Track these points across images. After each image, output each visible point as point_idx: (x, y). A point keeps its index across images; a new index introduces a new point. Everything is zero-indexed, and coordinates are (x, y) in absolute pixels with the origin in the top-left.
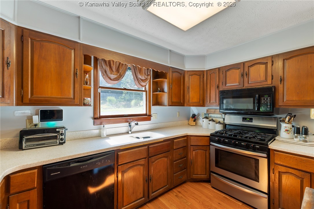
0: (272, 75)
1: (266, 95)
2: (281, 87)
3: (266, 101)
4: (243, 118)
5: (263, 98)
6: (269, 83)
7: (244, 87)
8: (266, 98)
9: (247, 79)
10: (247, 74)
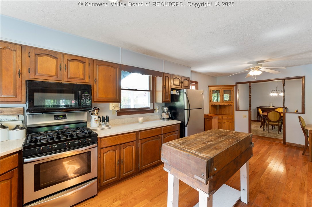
0: (89, 75)
1: (87, 92)
2: (95, 86)
3: (86, 97)
4: (55, 116)
5: (84, 95)
6: (87, 81)
7: (63, 81)
8: (86, 95)
9: (67, 73)
10: (67, 67)
